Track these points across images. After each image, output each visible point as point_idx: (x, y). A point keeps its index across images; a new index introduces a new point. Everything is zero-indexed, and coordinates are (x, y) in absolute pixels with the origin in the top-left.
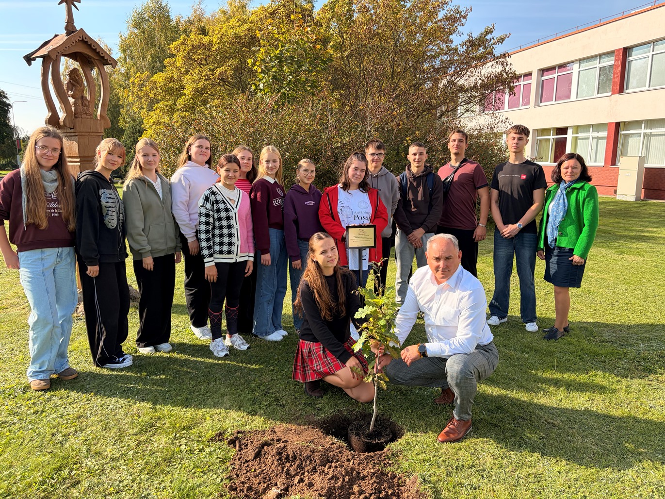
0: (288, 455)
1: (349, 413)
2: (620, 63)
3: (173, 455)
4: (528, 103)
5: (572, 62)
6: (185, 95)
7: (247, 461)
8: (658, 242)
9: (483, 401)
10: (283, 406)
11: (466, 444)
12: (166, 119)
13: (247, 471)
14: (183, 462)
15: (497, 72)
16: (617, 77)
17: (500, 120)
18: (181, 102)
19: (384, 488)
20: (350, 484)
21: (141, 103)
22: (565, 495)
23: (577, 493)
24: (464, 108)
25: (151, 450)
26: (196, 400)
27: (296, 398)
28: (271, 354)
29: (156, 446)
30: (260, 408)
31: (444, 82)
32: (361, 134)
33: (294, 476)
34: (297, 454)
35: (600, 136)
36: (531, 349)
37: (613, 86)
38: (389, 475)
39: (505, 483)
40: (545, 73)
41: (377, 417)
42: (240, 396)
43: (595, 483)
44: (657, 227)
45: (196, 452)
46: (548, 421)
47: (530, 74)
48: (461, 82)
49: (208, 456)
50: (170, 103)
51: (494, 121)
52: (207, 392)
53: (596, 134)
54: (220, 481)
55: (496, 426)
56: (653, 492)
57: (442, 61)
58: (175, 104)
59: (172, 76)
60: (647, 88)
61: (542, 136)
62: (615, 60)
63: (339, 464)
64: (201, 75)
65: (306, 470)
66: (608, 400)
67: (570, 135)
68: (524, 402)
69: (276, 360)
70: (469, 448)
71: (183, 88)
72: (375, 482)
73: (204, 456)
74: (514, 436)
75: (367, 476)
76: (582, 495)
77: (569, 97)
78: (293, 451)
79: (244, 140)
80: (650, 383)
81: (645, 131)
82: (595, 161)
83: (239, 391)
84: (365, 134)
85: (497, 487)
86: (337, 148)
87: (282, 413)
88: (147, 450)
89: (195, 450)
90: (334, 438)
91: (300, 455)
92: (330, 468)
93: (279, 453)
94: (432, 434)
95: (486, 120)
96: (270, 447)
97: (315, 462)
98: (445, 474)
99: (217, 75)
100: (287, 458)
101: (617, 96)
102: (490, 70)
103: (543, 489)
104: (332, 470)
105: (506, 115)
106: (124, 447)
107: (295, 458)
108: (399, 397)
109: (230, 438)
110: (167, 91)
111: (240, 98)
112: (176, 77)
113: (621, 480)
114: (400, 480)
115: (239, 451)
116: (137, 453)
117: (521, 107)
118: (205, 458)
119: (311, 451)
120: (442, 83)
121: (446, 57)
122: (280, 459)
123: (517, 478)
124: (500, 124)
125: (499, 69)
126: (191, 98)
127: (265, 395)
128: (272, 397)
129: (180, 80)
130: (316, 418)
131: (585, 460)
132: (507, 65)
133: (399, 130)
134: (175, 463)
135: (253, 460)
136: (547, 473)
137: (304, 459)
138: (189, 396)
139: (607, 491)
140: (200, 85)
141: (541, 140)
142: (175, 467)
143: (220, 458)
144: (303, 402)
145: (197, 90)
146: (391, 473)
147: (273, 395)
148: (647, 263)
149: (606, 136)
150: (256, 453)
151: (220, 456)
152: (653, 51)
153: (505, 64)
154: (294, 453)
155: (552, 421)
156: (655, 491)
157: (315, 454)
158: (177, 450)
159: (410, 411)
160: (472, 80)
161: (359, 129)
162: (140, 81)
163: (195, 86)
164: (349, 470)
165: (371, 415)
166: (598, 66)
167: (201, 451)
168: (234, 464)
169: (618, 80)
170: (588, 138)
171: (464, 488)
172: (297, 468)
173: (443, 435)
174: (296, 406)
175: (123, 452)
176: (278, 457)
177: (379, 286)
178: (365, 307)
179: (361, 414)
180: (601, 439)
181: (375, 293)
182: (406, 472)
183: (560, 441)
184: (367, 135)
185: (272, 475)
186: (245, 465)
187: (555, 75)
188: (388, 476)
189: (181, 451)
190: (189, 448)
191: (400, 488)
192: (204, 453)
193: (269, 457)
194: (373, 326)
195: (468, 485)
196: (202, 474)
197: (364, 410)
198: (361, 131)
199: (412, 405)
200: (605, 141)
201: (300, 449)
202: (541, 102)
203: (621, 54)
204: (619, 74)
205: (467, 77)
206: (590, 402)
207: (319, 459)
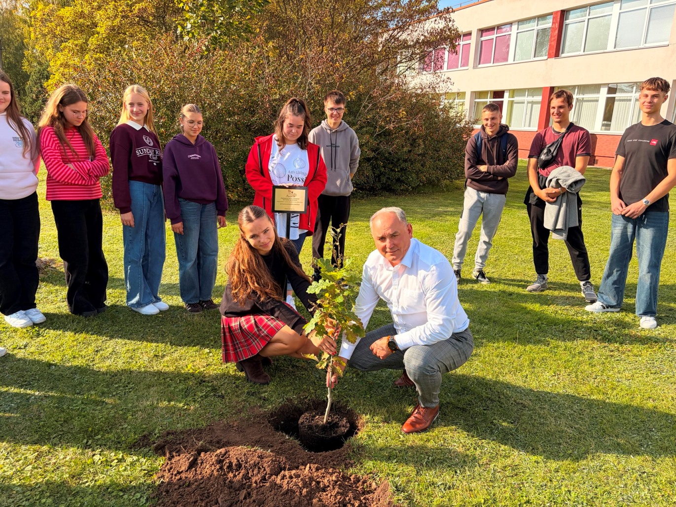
0: (231, 463)
1: (301, 402)
2: (557, 25)
3: (84, 469)
4: (467, 65)
5: (511, 24)
6: (98, 33)
7: (179, 473)
8: (594, 206)
9: (447, 381)
10: (222, 397)
11: (434, 434)
12: (76, 60)
13: (180, 486)
14: (97, 478)
15: (440, 28)
16: (554, 40)
17: (442, 79)
18: (93, 41)
19: (349, 499)
20: (308, 498)
21: (45, 41)
22: (548, 490)
23: (560, 488)
24: (406, 65)
25: (55, 463)
26: (114, 393)
27: (237, 387)
28: (205, 334)
29: (62, 457)
30: (194, 401)
31: (386, 36)
32: (300, 87)
33: (239, 490)
34: (242, 461)
35: (534, 101)
36: (490, 319)
37: (550, 49)
38: (352, 478)
39: (481, 478)
40: (484, 34)
41: (332, 404)
42: (169, 386)
43: (577, 474)
44: (589, 192)
45: (114, 464)
46: (518, 401)
47: (469, 34)
48: (404, 36)
49: (129, 468)
50: (80, 42)
51: (435, 81)
52: (129, 383)
53: (531, 99)
54: (144, 501)
55: (464, 410)
56: (637, 480)
57: (384, 13)
58: (86, 43)
59: (82, 11)
60: (582, 53)
61: (479, 98)
62: (553, 23)
63: (294, 474)
64: (117, 10)
65: (254, 481)
66: (574, 375)
67: (506, 99)
68: (491, 380)
69: (212, 341)
70: (438, 438)
71: (95, 25)
72: (338, 493)
73: (124, 468)
74: (484, 421)
75: (328, 486)
76: (567, 489)
77: (506, 59)
78: (237, 459)
79: (170, 88)
80: (611, 353)
81: (578, 97)
82: (529, 126)
83: (168, 379)
84: (305, 87)
85: (473, 485)
86: (275, 100)
87: (222, 406)
88: (50, 464)
89: (112, 461)
90: (284, 434)
91: (246, 463)
92: (283, 477)
93: (220, 462)
94: (395, 423)
95: (428, 78)
96: (208, 453)
97: (265, 470)
98: (415, 473)
99: (136, 11)
100: (230, 466)
101: (553, 60)
102: (433, 25)
103: (523, 483)
104: (286, 481)
105: (448, 75)
106: (20, 460)
107: (239, 466)
108: (355, 380)
109: (157, 443)
110: (76, 28)
111: (164, 37)
112: (86, 12)
113: (603, 468)
114: (365, 485)
115: (170, 459)
116: (36, 468)
117: (460, 68)
118: (125, 470)
119: (259, 457)
120: (384, 38)
121: (388, 9)
122: (221, 468)
123: (492, 472)
124: (441, 84)
125: (441, 24)
126: (106, 37)
127: (200, 383)
128: (209, 387)
129: (91, 16)
130: (262, 410)
131: (562, 446)
132: (450, 20)
133: (341, 83)
134: (86, 480)
135: (187, 471)
136: (524, 465)
137: (251, 468)
138: (106, 389)
139: (591, 483)
140: (117, 22)
141: (478, 103)
142: (87, 484)
143: (145, 470)
144: (246, 391)
145: (112, 29)
146: (353, 476)
147: (210, 384)
148: (587, 228)
149: (541, 100)
150: (190, 463)
151: (144, 467)
152: (589, 15)
153: (448, 20)
154: (238, 461)
155: (521, 401)
156: (639, 479)
157: (265, 460)
158: (89, 462)
159: (369, 396)
160: (415, 35)
161: (299, 80)
162: (44, 15)
163: (110, 23)
164: (307, 480)
165: (325, 402)
166: (536, 28)
167: (120, 461)
168: (163, 476)
169: (554, 44)
170: (523, 103)
171: (437, 489)
172: (242, 479)
173: (408, 425)
174: (237, 396)
175: (18, 468)
176: (218, 467)
177: (337, 257)
178: (320, 281)
179: (314, 402)
180: (573, 420)
181: (332, 264)
182: (370, 473)
183: (533, 425)
184: (307, 88)
185: (211, 490)
186: (177, 478)
187: (493, 36)
188: (350, 479)
189: (94, 463)
190: (104, 459)
191: (367, 496)
192: (125, 464)
193: (208, 467)
194: (329, 303)
195: (441, 484)
196: (121, 494)
197: (316, 397)
198: (301, 83)
199: (370, 388)
200: (539, 106)
201: (245, 454)
202: (479, 64)
203: (559, 17)
204: (556, 37)
205: (410, 33)
206: (556, 377)
207: (269, 466)
